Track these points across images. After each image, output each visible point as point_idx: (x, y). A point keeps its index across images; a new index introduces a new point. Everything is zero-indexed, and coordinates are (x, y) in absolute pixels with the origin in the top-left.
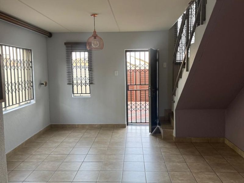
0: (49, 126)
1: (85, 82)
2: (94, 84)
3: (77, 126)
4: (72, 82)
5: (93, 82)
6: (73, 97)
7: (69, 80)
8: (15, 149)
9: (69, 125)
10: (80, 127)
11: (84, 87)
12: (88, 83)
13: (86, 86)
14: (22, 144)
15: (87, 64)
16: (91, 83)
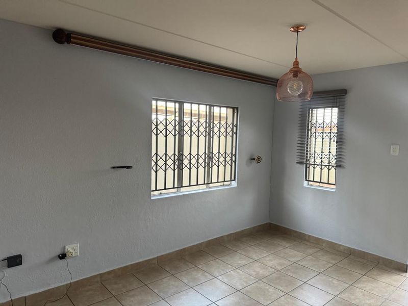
0: (266, 224)
1: (328, 162)
2: (344, 168)
3: (307, 238)
4: (305, 160)
5: (342, 164)
6: (305, 185)
7: (301, 157)
8: (184, 250)
9: (296, 232)
10: (312, 241)
11: (325, 170)
12: (333, 165)
13: (329, 170)
14: (201, 244)
15: (335, 130)
16: (338, 166)
